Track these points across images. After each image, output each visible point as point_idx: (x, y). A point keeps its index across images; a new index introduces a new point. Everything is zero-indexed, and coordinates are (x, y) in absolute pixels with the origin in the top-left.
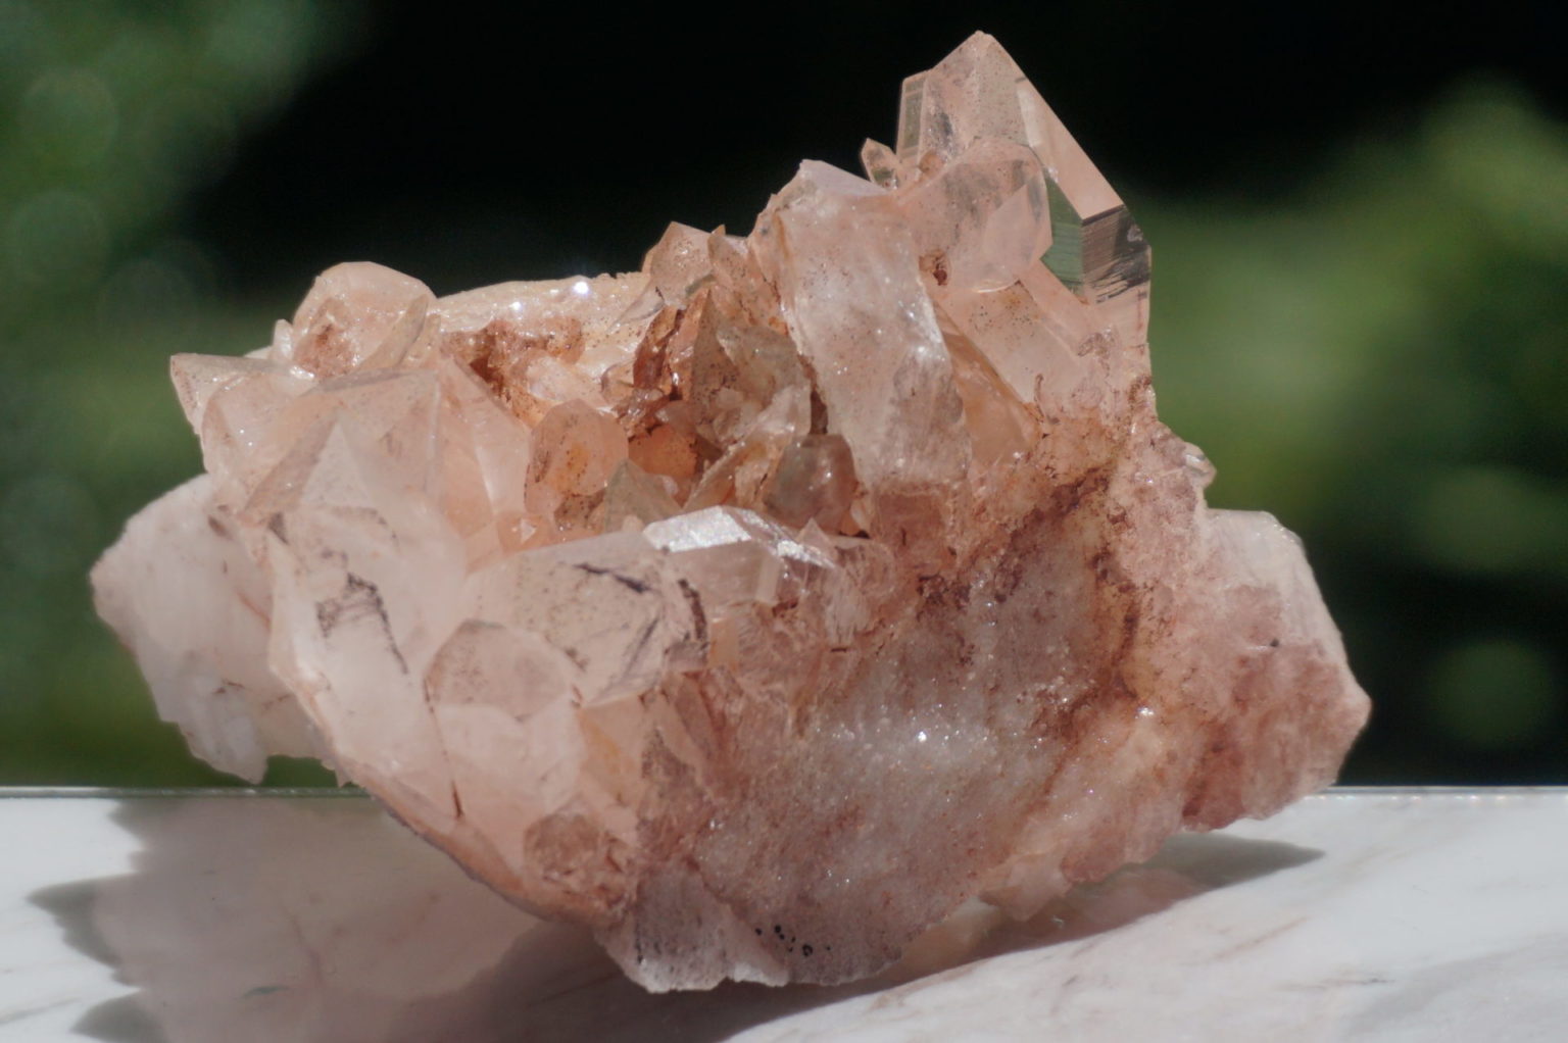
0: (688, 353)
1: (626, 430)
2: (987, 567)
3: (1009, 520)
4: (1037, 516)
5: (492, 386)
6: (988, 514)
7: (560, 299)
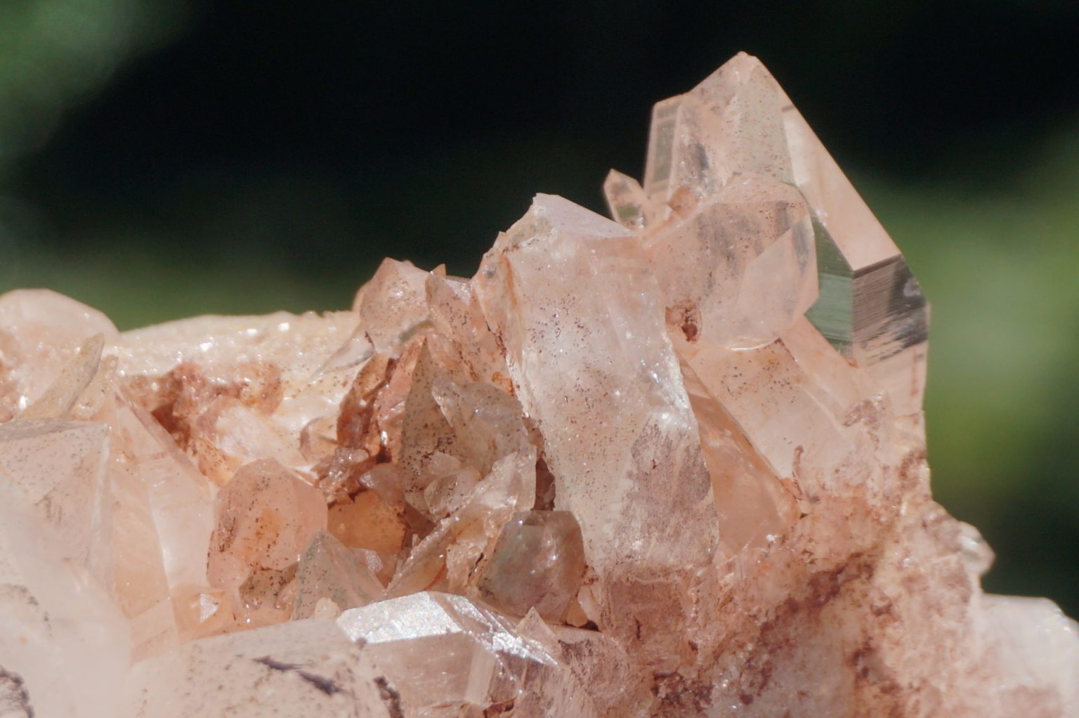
0: (400, 409)
1: (326, 495)
2: (733, 664)
3: (759, 611)
4: (792, 607)
5: (177, 436)
6: (735, 605)
7: (259, 340)
